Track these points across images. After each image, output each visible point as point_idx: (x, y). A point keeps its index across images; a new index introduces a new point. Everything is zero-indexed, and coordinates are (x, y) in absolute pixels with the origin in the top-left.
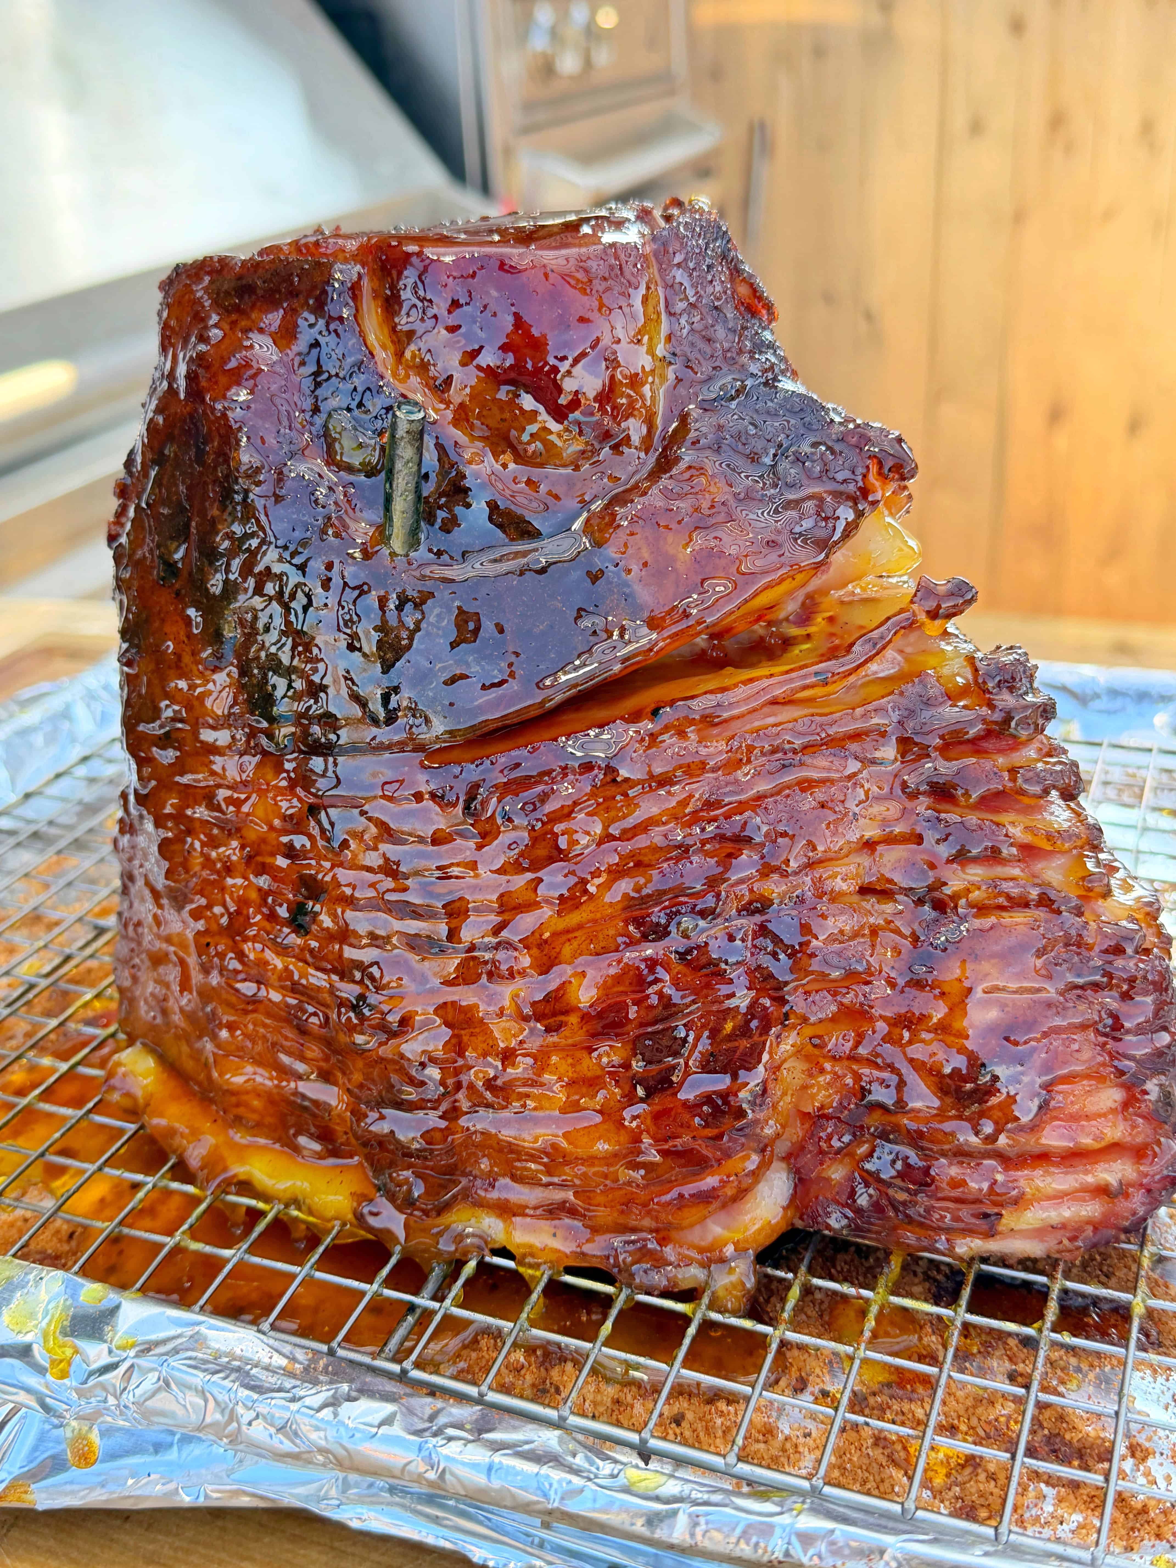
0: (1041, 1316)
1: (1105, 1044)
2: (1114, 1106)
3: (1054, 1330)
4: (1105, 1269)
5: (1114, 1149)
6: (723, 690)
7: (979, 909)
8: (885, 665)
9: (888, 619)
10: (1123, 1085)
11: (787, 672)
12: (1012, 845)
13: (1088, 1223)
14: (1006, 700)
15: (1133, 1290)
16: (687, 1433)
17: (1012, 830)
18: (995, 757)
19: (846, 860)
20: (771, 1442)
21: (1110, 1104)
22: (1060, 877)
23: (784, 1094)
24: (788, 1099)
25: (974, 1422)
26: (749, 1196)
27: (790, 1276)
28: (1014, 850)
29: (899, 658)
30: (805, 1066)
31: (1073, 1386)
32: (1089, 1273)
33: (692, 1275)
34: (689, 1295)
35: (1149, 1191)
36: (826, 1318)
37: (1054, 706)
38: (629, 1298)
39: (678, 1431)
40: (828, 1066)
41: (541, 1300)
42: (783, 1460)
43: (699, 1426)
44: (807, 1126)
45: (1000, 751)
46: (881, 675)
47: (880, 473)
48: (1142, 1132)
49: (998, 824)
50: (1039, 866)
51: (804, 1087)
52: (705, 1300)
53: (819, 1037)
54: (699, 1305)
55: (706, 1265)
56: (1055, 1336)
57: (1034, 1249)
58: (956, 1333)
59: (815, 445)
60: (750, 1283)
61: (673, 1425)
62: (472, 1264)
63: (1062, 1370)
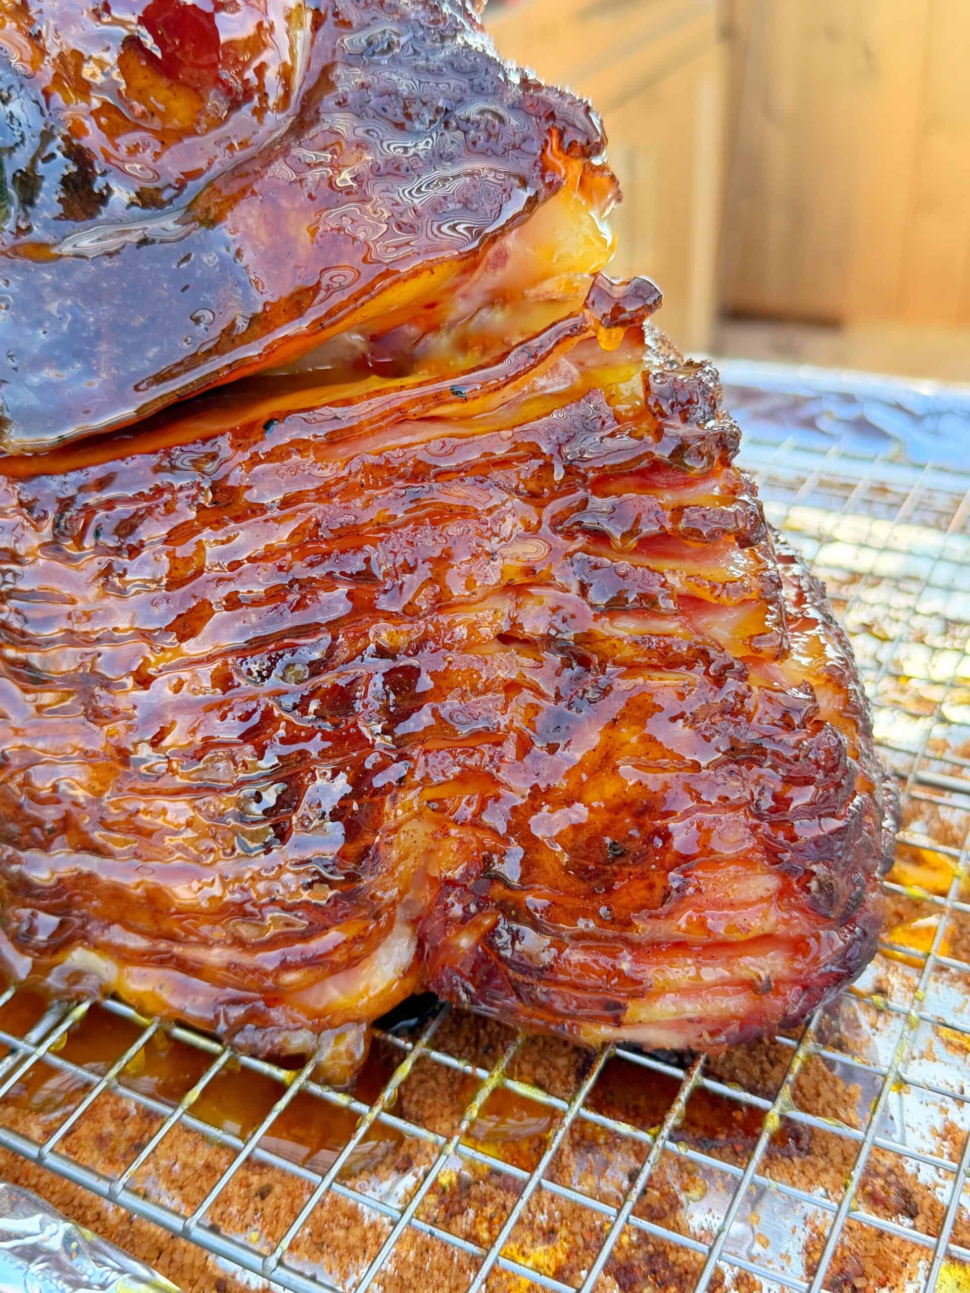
0: (662, 1122)
1: (757, 827)
2: (765, 894)
3: (671, 1139)
4: (772, 1055)
5: (765, 940)
6: (348, 402)
7: (630, 667)
8: (557, 379)
9: (554, 324)
10: (778, 873)
11: (420, 385)
12: (668, 597)
13: (734, 1017)
14: (677, 429)
15: (772, 1096)
16: (268, 1211)
17: (671, 579)
18: (660, 493)
19: (480, 605)
20: (352, 1230)
21: (762, 892)
22: (727, 634)
23: (403, 858)
24: (410, 862)
25: (577, 1227)
26: (365, 961)
27: (409, 1045)
28: (671, 604)
29: (575, 371)
30: (431, 828)
31: (695, 1194)
32: (754, 1057)
33: (299, 1041)
34: (295, 1062)
35: (805, 988)
36: (456, 1087)
37: (736, 436)
38: (232, 1060)
39: (260, 1206)
40: (453, 832)
41: (142, 1053)
42: (359, 1252)
43: (285, 1202)
44: (435, 891)
45: (670, 486)
46: (549, 391)
47: (560, 148)
48: (800, 925)
49: (653, 571)
50: (705, 620)
51: (429, 852)
52: (308, 1070)
53: (440, 801)
54: (299, 1075)
55: (318, 1030)
56: (670, 1145)
57: (673, 1040)
58: (561, 1133)
59: (482, 112)
60: (360, 1052)
61: (258, 1199)
62: (84, 1008)
63: (689, 1173)
